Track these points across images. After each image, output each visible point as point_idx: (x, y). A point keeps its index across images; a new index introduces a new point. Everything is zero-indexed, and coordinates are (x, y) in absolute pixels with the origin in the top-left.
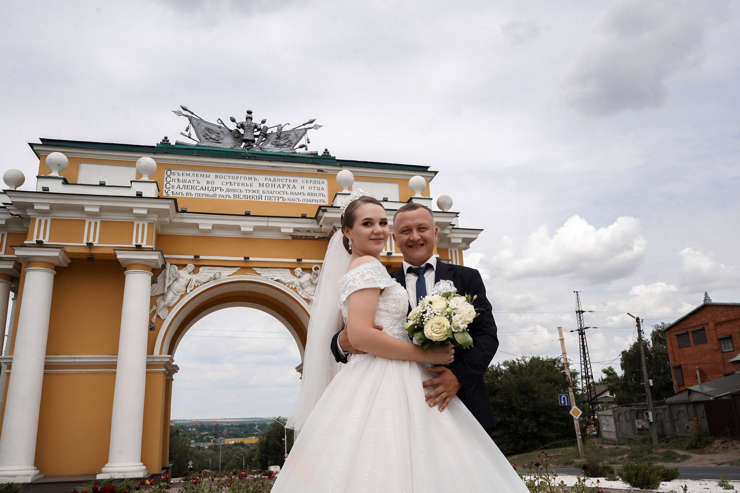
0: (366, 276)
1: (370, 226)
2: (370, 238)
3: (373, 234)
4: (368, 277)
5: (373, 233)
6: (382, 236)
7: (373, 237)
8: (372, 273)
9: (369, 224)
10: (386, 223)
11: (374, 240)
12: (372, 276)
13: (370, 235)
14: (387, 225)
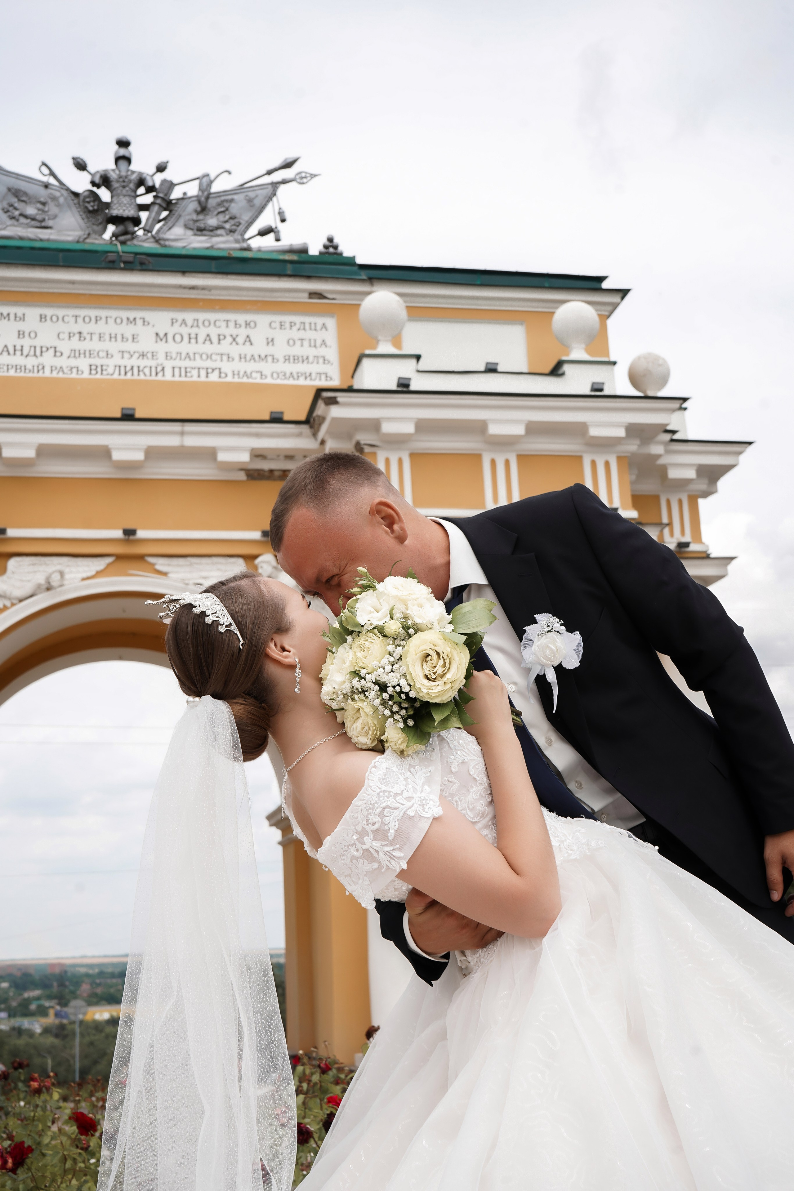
0: (386, 828)
4: (392, 825)
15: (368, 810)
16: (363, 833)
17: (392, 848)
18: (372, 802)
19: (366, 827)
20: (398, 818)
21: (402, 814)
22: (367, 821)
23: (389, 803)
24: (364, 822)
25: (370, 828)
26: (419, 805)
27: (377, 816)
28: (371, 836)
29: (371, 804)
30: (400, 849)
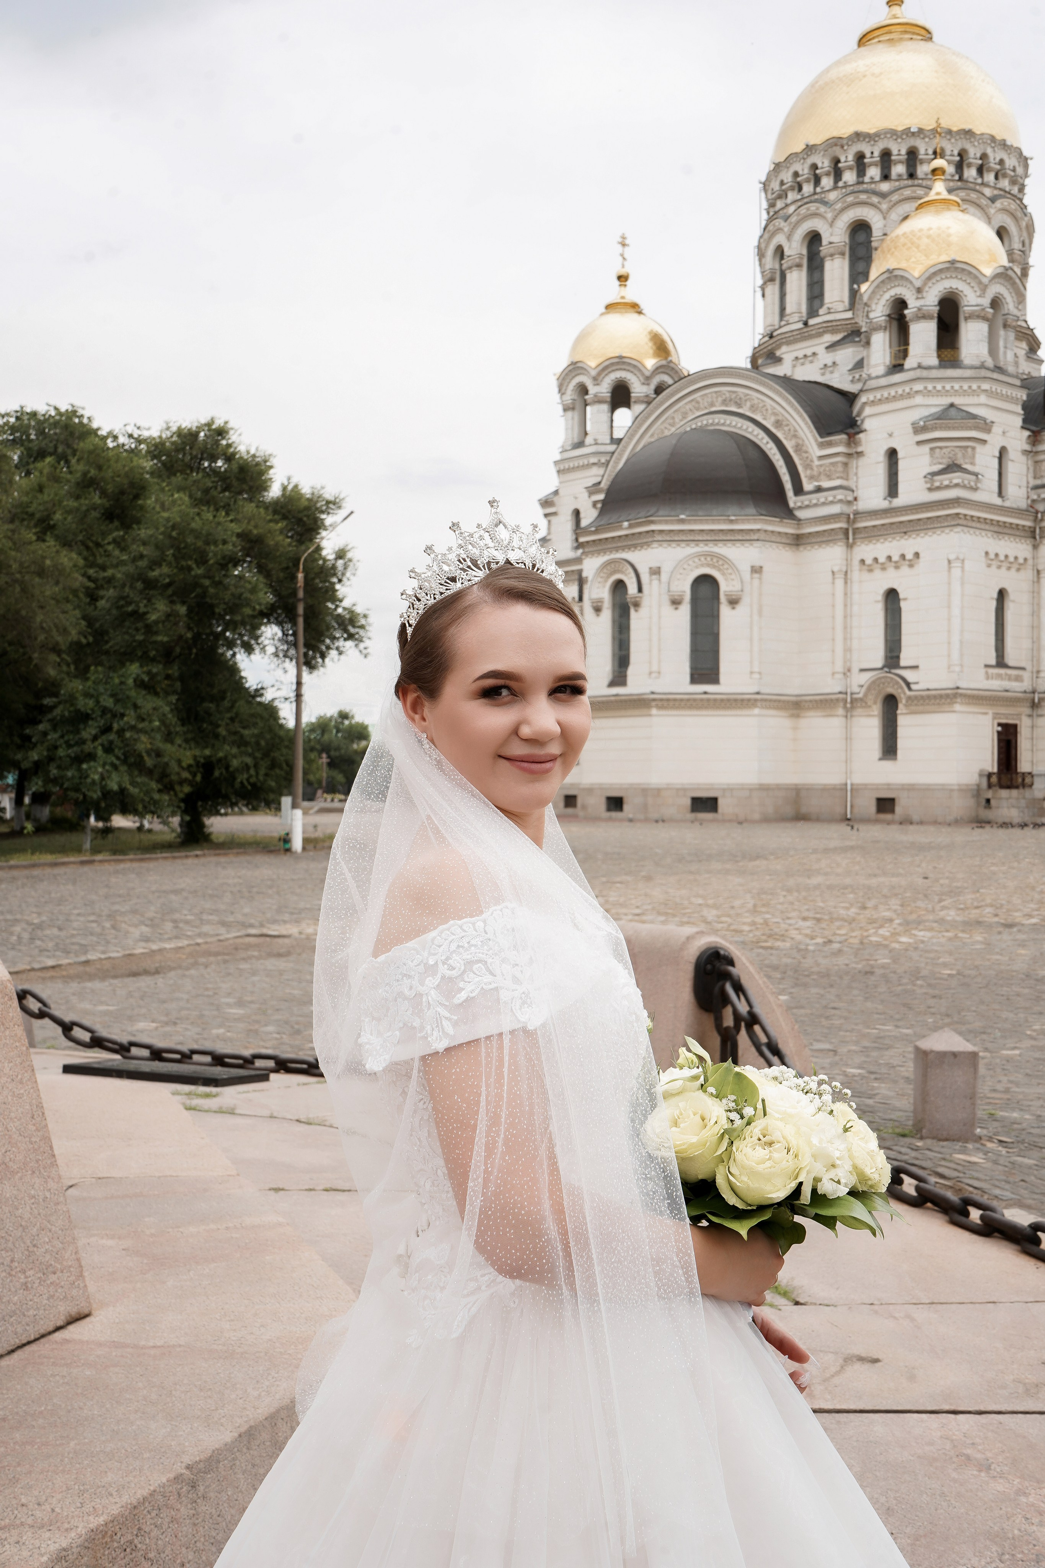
0: (461, 984)
1: (506, 699)
2: (502, 754)
3: (516, 738)
4: (470, 987)
5: (515, 732)
6: (554, 749)
7: (518, 749)
8: (488, 969)
9: (505, 692)
10: (578, 691)
11: (519, 763)
12: (488, 978)
13: (506, 741)
14: (585, 699)
15: (459, 946)
16: (431, 970)
17: (447, 1015)
18: (473, 942)
19: (440, 965)
20: (485, 987)
21: (493, 986)
22: (448, 959)
23: (489, 961)
24: (443, 958)
25: (443, 970)
26: (521, 998)
27: (462, 962)
28: (437, 981)
29: (468, 943)
30: (455, 1024)
